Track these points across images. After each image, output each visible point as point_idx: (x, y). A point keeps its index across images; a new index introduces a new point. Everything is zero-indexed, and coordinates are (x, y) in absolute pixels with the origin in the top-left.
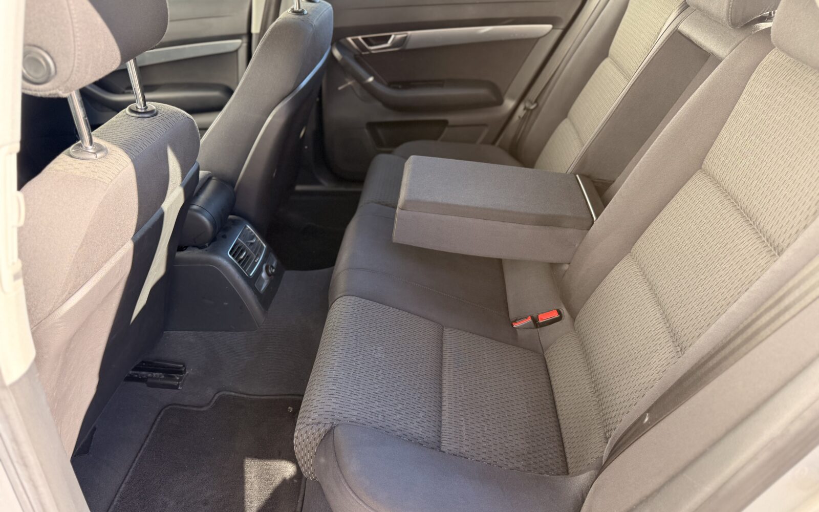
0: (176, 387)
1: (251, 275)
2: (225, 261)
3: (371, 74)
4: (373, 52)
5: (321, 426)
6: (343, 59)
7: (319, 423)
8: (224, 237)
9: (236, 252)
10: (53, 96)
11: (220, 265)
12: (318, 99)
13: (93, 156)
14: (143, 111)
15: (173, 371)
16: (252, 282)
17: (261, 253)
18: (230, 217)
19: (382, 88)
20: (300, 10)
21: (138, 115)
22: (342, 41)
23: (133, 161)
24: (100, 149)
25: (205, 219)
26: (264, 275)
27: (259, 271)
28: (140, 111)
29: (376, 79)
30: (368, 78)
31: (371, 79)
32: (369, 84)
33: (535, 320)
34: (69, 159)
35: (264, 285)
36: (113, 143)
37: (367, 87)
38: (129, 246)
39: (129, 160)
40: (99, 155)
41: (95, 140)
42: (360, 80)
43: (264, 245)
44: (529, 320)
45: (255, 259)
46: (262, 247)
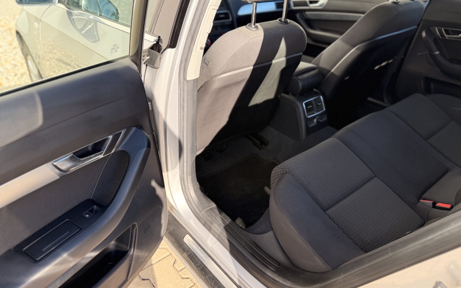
1: (309, 117)
2: (300, 105)
3: (439, 50)
4: (447, 38)
6: (426, 38)
7: (282, 169)
8: (307, 96)
9: (308, 104)
11: (297, 106)
13: (252, 29)
16: (308, 120)
17: (320, 111)
18: (315, 90)
19: (441, 59)
20: (397, 2)
22: (431, 28)
23: (264, 36)
24: (257, 27)
25: (300, 84)
26: (315, 120)
27: (314, 117)
28: (282, 21)
29: (441, 53)
30: (436, 51)
31: (437, 53)
32: (435, 55)
33: (434, 205)
35: (312, 125)
36: (262, 27)
37: (434, 57)
38: (251, 68)
42: (431, 52)
45: (315, 112)
46: (323, 109)
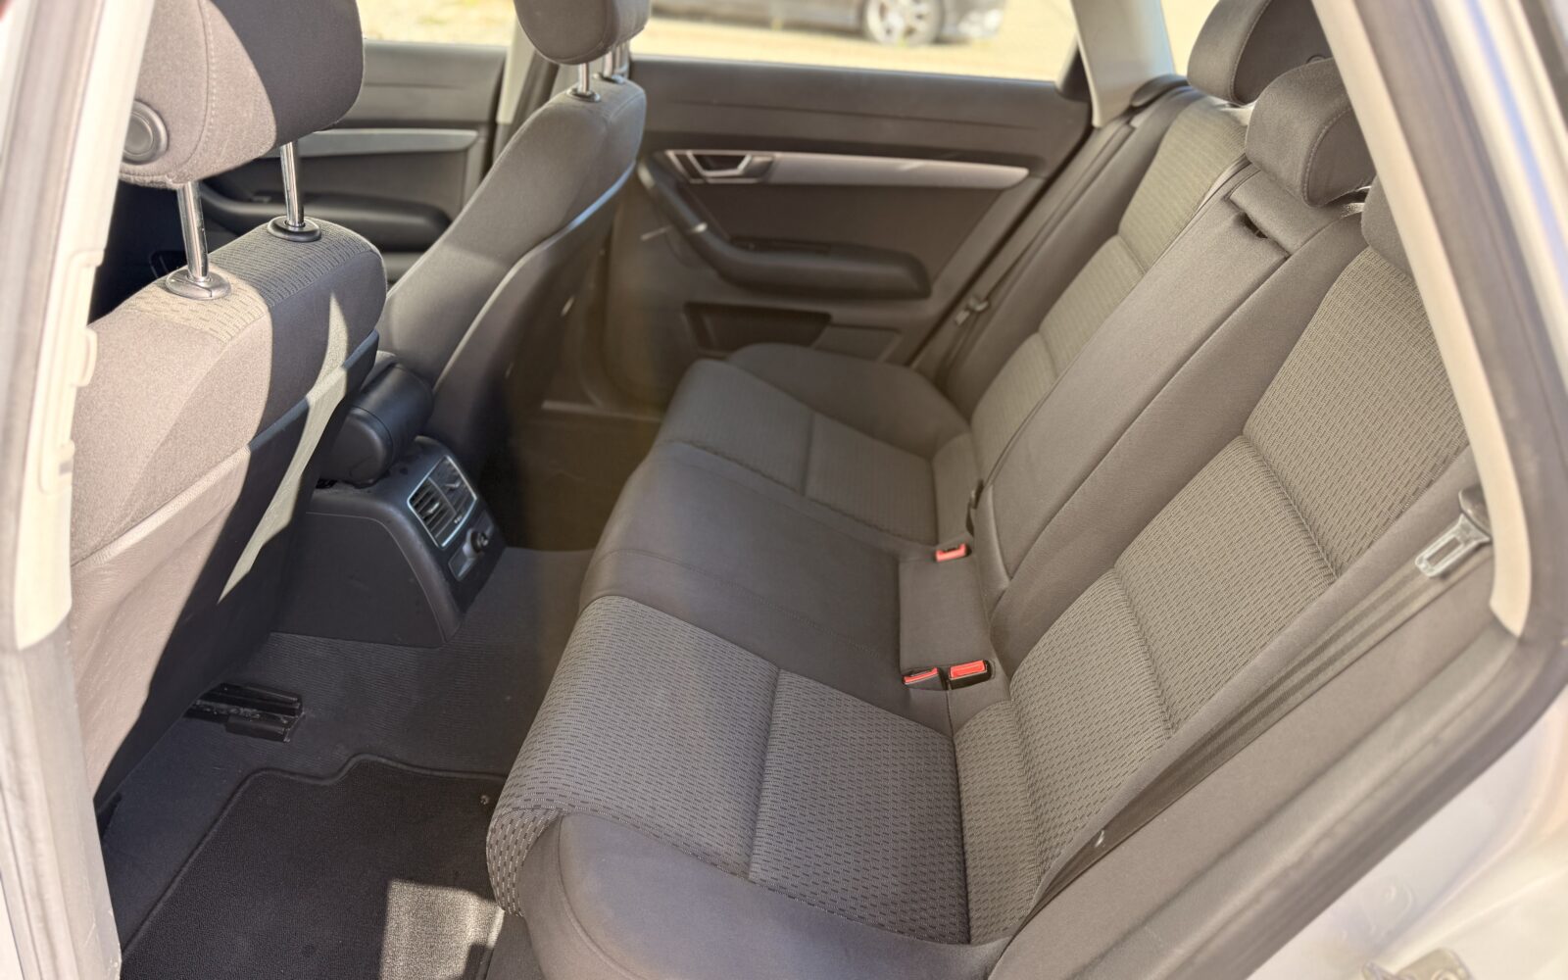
0: (280, 738)
1: (444, 544)
2: (400, 515)
3: (703, 220)
4: (711, 181)
5: (539, 812)
6: (655, 187)
7: (537, 807)
8: (404, 471)
9: (422, 500)
10: (157, 186)
11: (389, 521)
12: (602, 252)
13: (206, 294)
14: (297, 230)
15: (277, 707)
16: (445, 558)
17: (466, 507)
18: (419, 438)
19: (718, 246)
20: (589, 93)
21: (287, 237)
22: (657, 155)
23: (270, 310)
24: (218, 284)
25: (375, 434)
26: (466, 548)
27: (460, 538)
28: (291, 229)
29: (710, 228)
30: (696, 224)
31: (701, 228)
32: (698, 236)
33: (944, 676)
34: (164, 294)
35: (465, 567)
36: (241, 277)
37: (694, 241)
38: (244, 455)
39: (264, 308)
40: (215, 293)
41: (212, 269)
42: (683, 228)
43: (475, 497)
44: (934, 673)
45: (455, 518)
46: (470, 498)
